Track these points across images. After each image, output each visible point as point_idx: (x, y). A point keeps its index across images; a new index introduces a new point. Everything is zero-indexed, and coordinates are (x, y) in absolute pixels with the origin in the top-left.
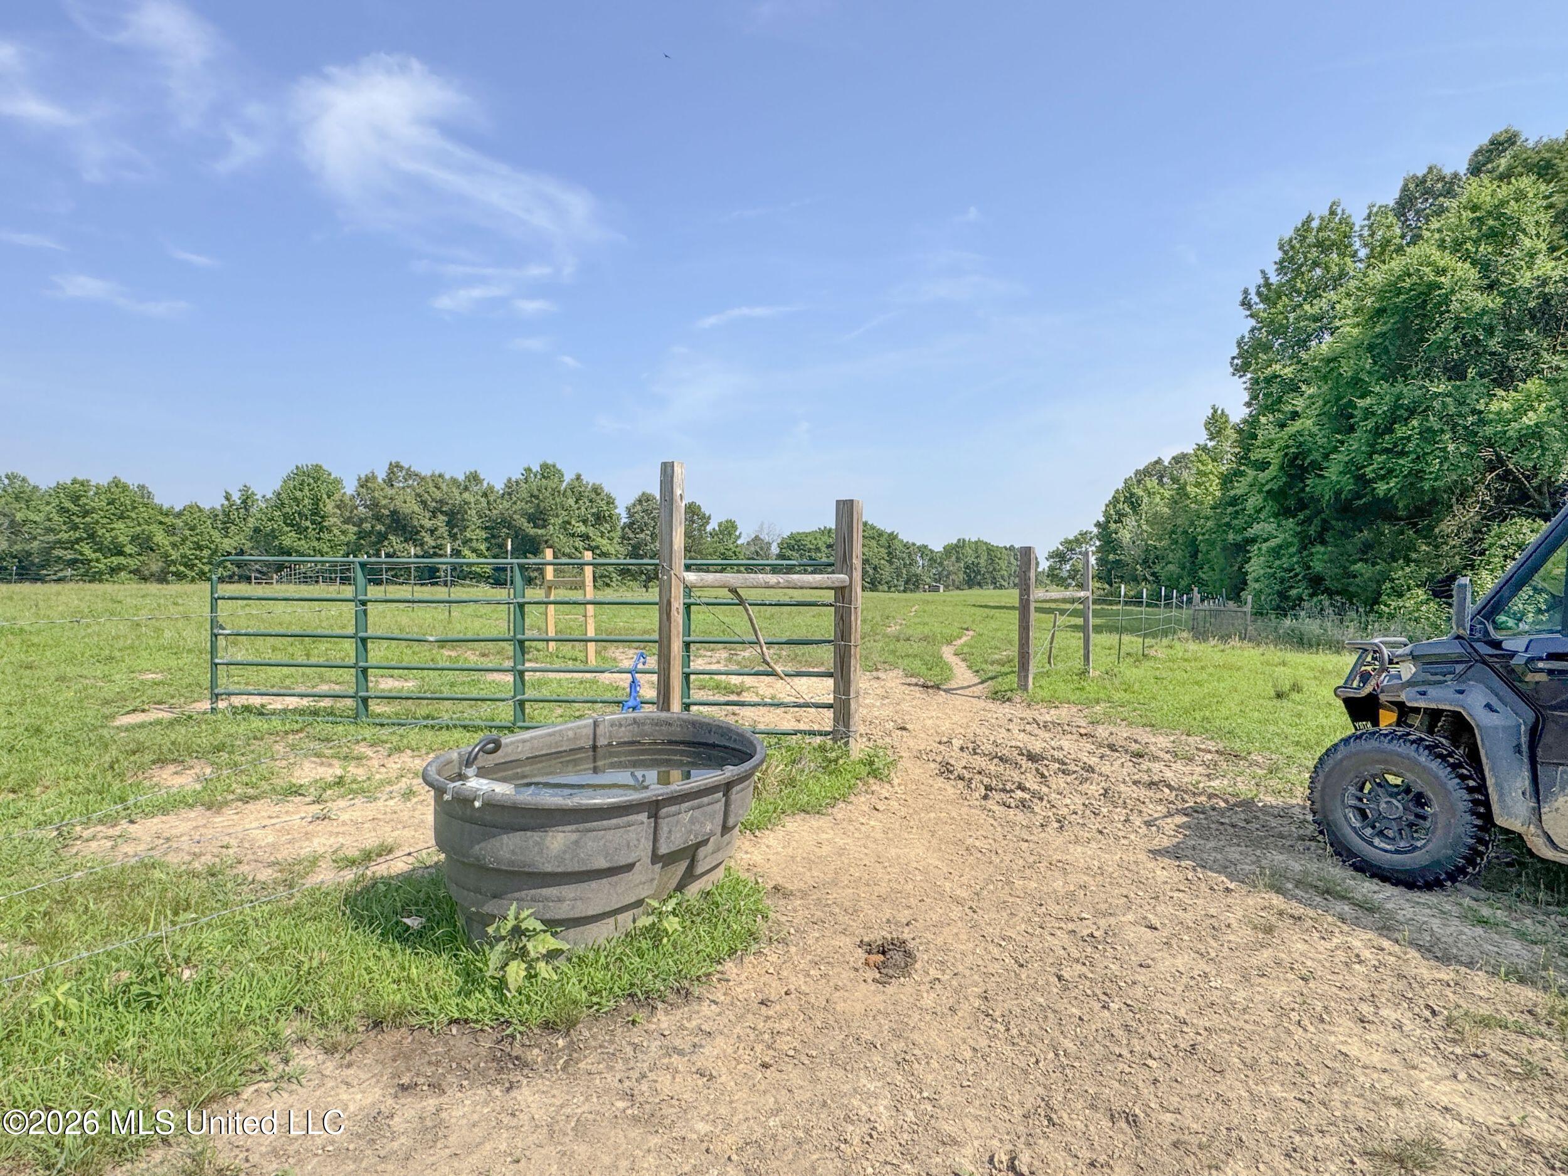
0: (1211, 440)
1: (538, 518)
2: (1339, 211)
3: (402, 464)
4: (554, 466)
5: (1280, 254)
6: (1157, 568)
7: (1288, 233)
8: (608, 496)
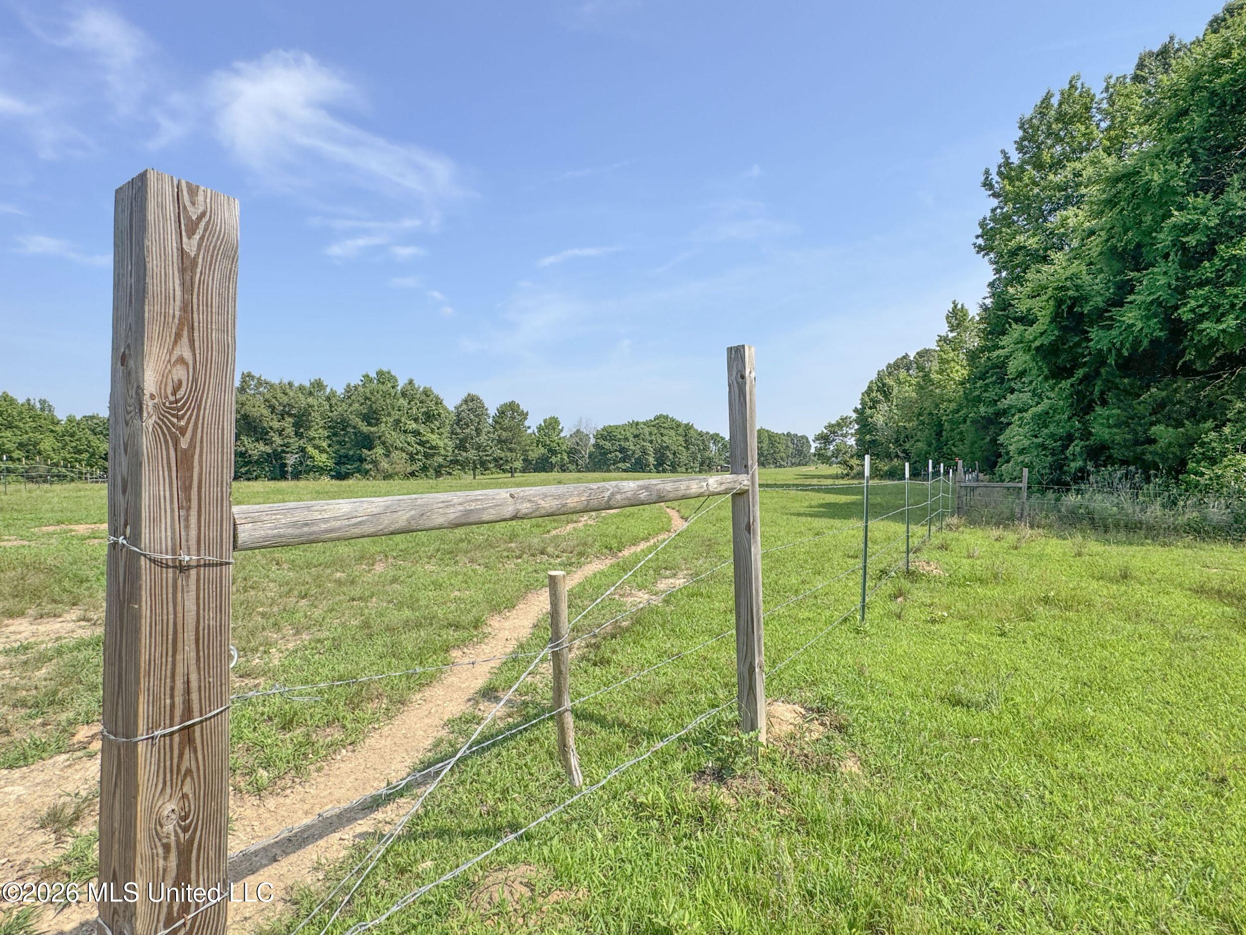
0: (951, 331)
1: (371, 417)
2: (1079, 85)
3: (253, 374)
4: (389, 373)
5: (1021, 133)
6: (907, 446)
7: (1028, 112)
8: (437, 398)
